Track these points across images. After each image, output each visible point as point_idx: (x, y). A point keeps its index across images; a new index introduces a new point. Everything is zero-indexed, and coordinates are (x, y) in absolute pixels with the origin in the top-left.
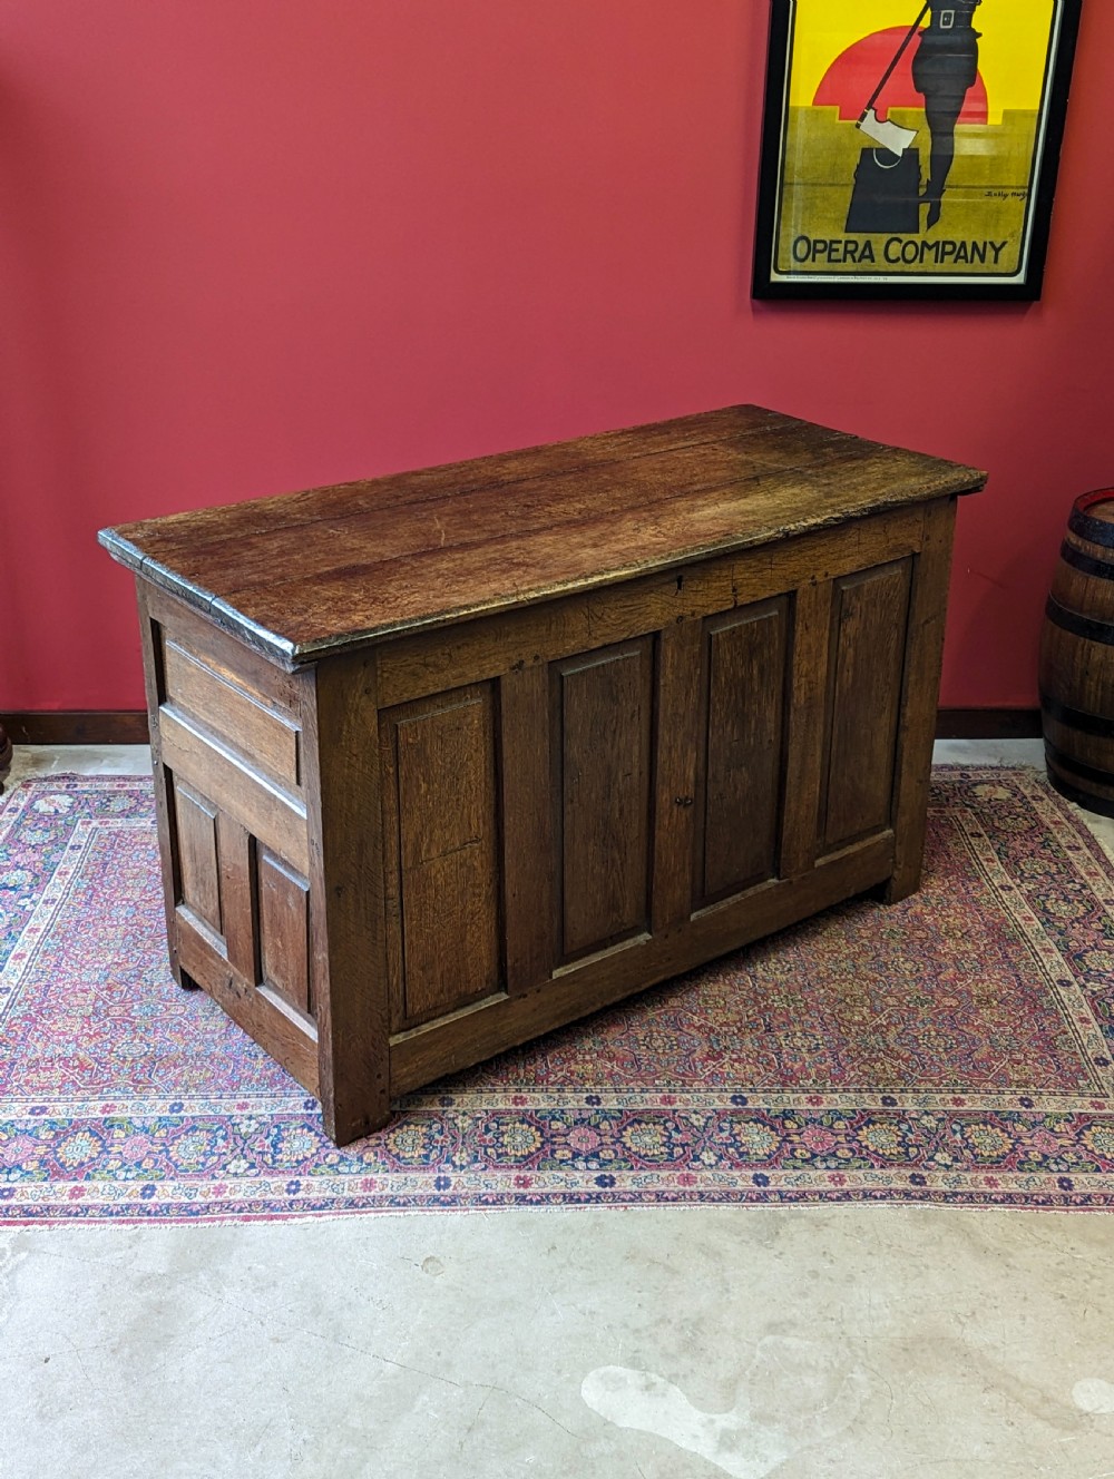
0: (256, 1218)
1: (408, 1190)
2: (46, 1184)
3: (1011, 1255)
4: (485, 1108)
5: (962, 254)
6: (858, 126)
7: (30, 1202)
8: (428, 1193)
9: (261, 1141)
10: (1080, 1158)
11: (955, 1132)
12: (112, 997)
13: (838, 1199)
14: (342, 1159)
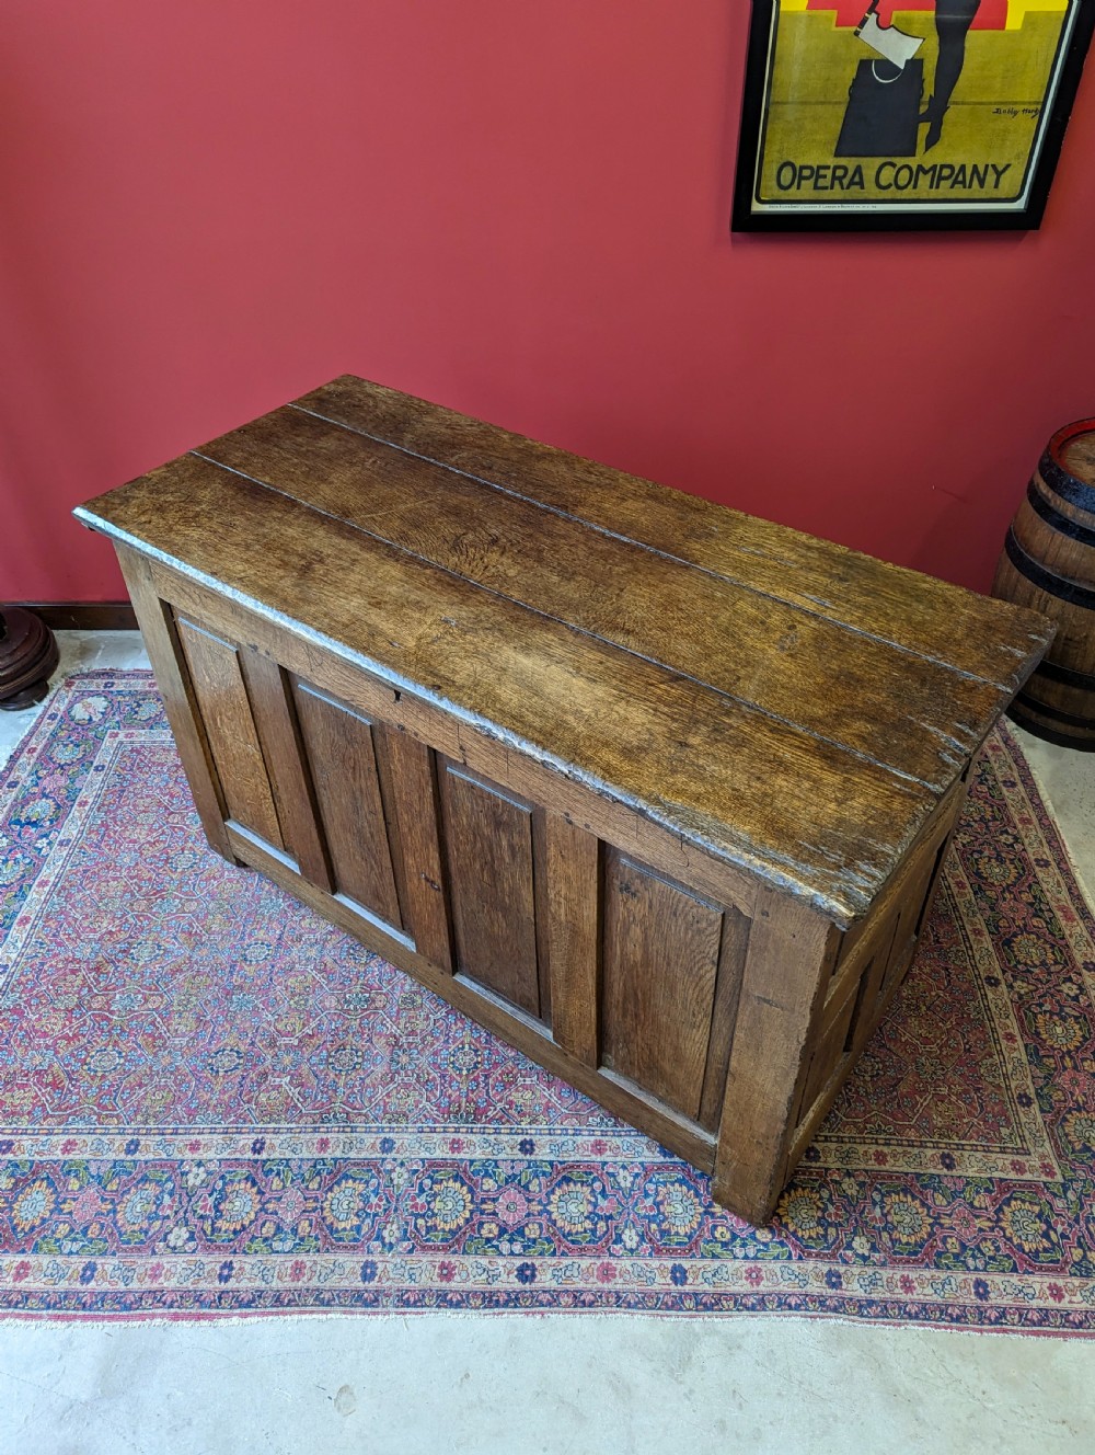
0: (185, 1317)
1: (334, 1282)
3: (919, 1400)
4: (423, 1155)
5: (960, 178)
6: (857, 34)
8: (354, 1285)
9: (205, 1199)
13: (752, 1307)
14: (279, 1229)
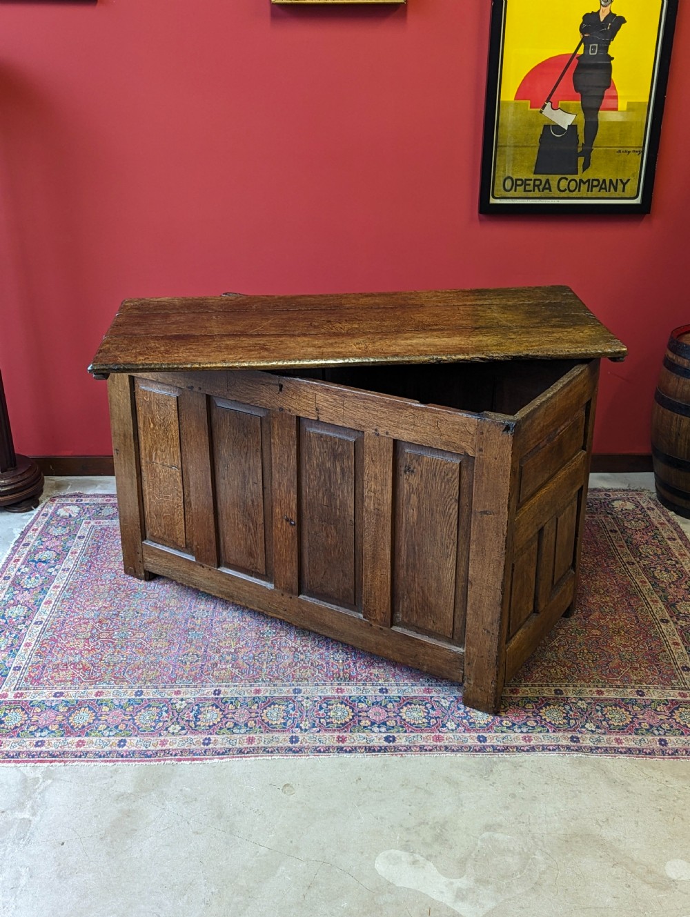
0: (185, 760)
1: (274, 744)
2: (62, 739)
3: (629, 784)
4: (320, 695)
5: (603, 186)
6: (541, 112)
7: (53, 749)
8: (286, 745)
9: (188, 714)
10: (672, 727)
11: (597, 711)
12: (102, 628)
13: (528, 751)
14: (236, 725)
